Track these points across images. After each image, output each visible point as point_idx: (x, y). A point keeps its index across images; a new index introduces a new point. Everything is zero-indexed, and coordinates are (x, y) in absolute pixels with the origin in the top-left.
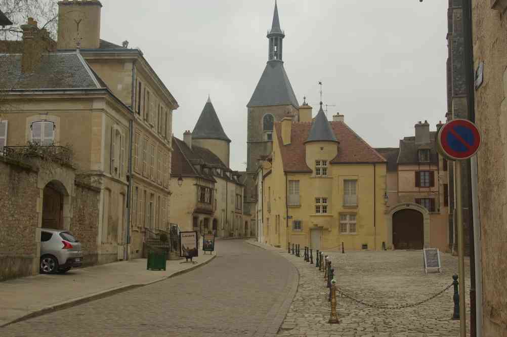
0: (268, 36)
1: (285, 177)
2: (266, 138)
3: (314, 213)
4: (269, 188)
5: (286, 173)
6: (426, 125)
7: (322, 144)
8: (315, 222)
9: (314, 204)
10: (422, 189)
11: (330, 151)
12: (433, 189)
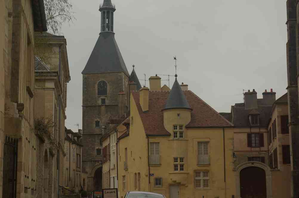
0: (100, 10)
1: (147, 140)
2: (100, 102)
3: (172, 170)
4: (126, 149)
5: (148, 136)
6: (254, 93)
7: (178, 112)
8: (174, 179)
9: (172, 163)
10: (253, 149)
11: (186, 117)
12: (262, 149)
